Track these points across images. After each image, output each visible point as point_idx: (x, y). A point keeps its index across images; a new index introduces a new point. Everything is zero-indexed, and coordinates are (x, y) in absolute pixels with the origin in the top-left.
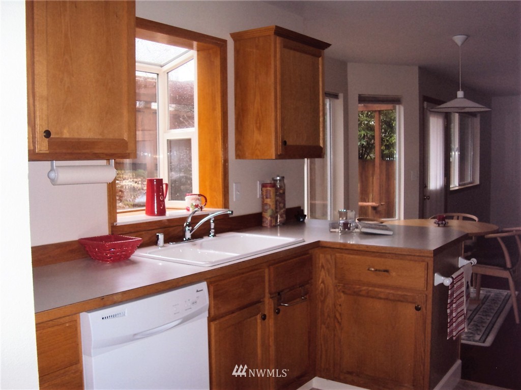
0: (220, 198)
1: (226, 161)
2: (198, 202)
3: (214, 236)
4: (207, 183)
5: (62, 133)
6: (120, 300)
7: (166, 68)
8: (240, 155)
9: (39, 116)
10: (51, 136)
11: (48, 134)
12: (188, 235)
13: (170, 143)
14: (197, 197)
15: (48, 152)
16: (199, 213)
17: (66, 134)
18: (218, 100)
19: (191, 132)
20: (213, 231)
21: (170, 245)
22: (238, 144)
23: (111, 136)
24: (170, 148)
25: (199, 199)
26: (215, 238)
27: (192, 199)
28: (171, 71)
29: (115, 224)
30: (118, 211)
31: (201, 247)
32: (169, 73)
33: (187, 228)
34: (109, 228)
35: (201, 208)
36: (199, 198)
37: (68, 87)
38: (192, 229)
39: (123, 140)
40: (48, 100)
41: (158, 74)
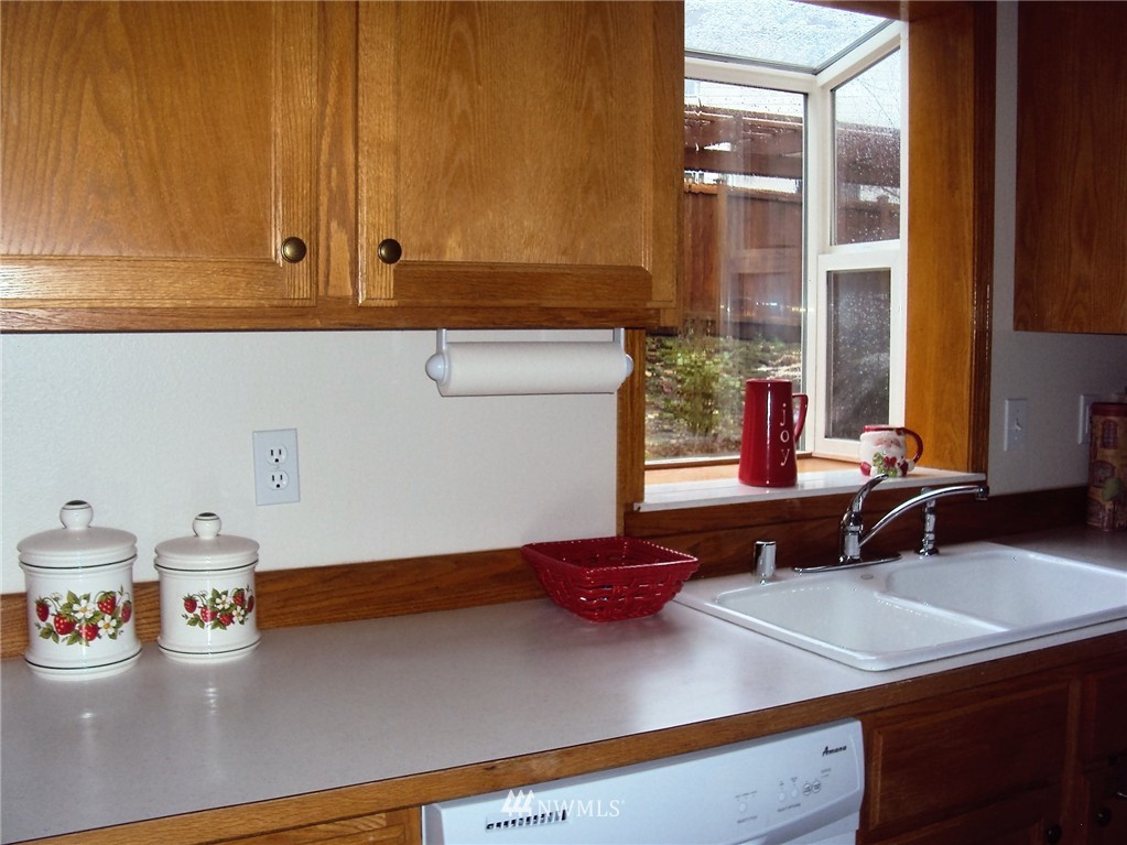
0: (962, 442)
1: (983, 337)
2: (894, 452)
3: (933, 552)
4: (930, 398)
5: (441, 250)
6: (550, 773)
7: (825, 77)
8: (1028, 317)
9: (369, 198)
10: (402, 258)
11: (392, 250)
12: (853, 548)
13: (834, 279)
14: (893, 435)
15: (394, 303)
16: (893, 482)
17: (454, 251)
18: (967, 159)
19: (890, 254)
20: (932, 537)
21: (796, 574)
22: (1023, 286)
23: (599, 260)
24: (836, 295)
25: (898, 444)
26: (934, 559)
27: (879, 442)
28: (843, 83)
29: (635, 509)
30: (647, 463)
31: (888, 587)
32: (838, 92)
33: (852, 527)
34: (618, 517)
35: (904, 468)
36: (901, 438)
37: (464, 114)
38: (867, 531)
39: (640, 269)
40: (397, 151)
41: (806, 95)
